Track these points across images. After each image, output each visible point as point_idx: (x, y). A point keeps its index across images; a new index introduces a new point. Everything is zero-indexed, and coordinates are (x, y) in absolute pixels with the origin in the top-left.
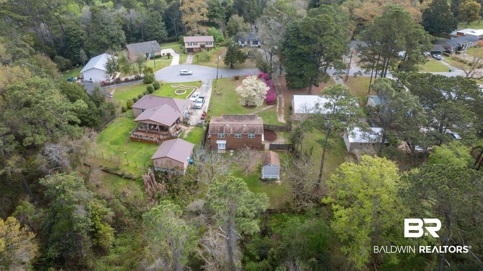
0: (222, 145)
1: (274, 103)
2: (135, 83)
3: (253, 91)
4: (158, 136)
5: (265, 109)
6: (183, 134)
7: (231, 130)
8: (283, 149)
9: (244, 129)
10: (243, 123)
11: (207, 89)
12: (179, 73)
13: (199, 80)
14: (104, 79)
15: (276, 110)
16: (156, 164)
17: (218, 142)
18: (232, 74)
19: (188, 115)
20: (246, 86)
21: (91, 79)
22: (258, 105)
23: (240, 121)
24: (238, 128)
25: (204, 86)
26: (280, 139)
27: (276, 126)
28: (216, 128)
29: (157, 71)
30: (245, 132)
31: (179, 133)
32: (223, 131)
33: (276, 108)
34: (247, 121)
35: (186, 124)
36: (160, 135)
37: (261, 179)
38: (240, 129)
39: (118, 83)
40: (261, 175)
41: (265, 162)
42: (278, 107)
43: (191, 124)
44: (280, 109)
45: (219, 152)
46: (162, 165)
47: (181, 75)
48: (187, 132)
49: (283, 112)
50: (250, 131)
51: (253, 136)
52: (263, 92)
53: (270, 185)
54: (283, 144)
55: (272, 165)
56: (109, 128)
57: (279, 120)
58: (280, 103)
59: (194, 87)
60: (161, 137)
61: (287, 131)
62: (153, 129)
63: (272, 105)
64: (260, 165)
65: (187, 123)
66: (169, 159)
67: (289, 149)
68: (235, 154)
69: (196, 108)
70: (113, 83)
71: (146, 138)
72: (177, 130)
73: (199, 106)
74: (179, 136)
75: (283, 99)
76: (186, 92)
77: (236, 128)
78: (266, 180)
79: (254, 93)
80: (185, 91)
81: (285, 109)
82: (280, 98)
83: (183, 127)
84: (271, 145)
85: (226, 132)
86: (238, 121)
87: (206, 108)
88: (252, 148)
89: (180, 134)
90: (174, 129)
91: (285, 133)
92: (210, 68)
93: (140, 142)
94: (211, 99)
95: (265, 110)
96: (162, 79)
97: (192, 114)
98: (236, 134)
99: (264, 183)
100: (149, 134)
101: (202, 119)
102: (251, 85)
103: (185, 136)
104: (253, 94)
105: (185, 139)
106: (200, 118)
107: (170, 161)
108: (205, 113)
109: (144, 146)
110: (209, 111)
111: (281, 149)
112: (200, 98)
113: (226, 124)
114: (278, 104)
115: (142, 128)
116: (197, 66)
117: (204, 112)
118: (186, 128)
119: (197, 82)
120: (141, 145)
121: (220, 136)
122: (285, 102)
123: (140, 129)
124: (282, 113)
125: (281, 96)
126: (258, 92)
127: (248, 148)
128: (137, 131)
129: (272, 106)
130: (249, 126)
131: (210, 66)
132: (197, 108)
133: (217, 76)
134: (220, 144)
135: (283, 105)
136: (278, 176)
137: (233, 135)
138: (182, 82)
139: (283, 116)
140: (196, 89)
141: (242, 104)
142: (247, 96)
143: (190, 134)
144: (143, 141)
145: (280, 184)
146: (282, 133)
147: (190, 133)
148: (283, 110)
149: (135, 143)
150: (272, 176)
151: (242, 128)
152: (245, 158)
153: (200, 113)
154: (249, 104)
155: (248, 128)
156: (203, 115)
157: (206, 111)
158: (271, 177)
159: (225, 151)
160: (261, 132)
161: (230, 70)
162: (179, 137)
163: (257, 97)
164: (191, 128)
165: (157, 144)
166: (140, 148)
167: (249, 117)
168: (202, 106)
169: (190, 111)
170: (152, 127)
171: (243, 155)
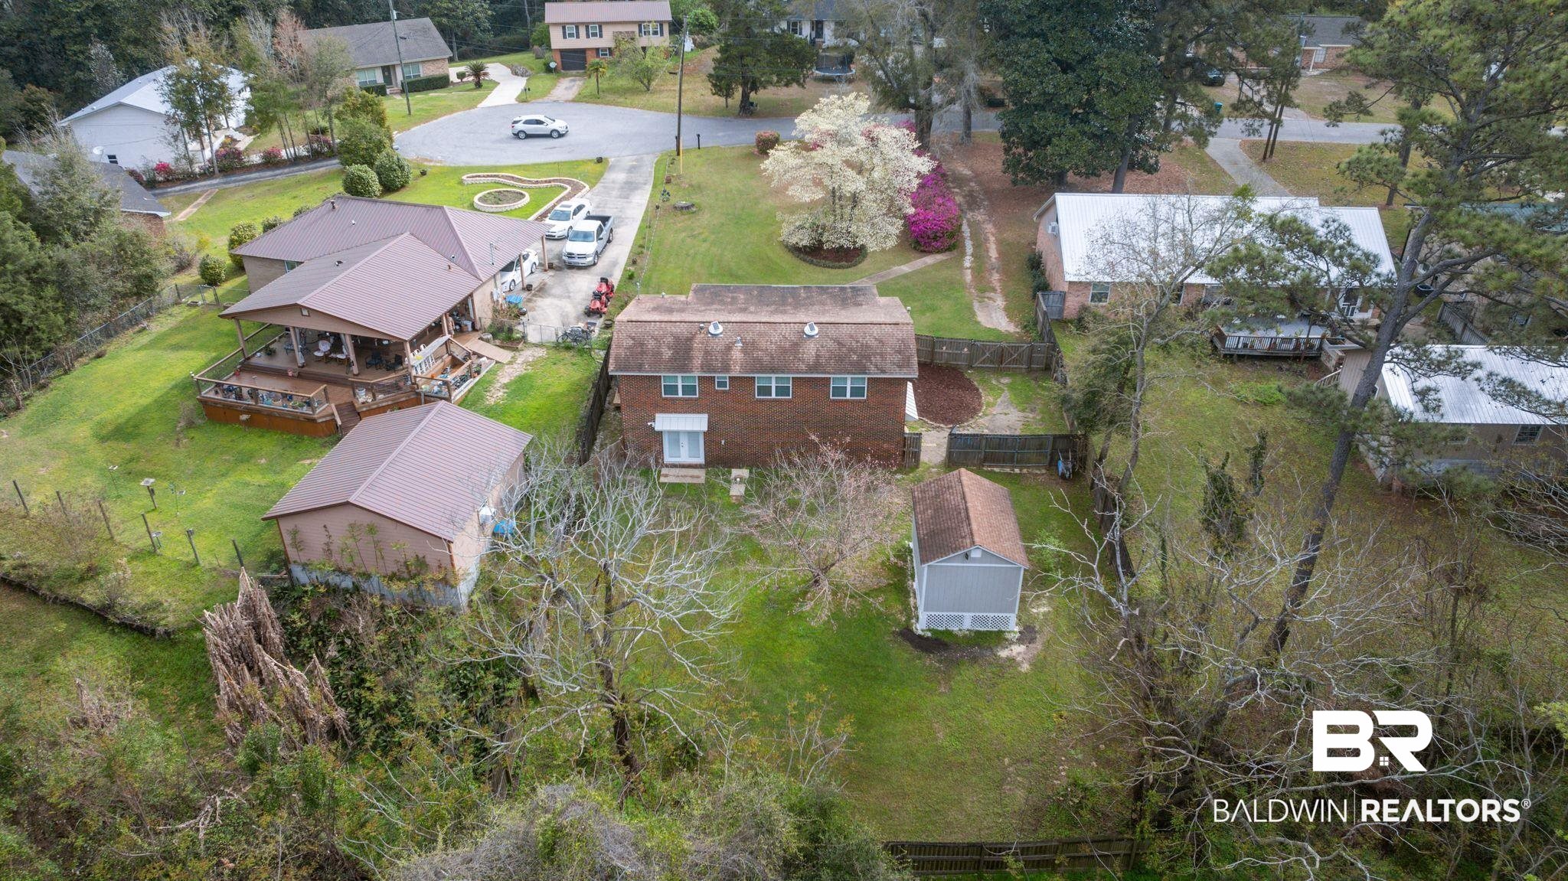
0: (684, 441)
1: (948, 242)
2: (303, 172)
3: (851, 173)
4: (341, 395)
5: (906, 268)
6: (486, 385)
7: (737, 354)
8: (1021, 462)
9: (810, 351)
10: (801, 317)
11: (630, 187)
12: (510, 133)
13: (595, 157)
14: (166, 155)
15: (962, 274)
16: (298, 545)
17: (663, 422)
18: (747, 134)
19: (525, 295)
20: (816, 146)
21: (112, 157)
22: (872, 247)
23: (784, 312)
24: (771, 342)
25: (618, 177)
26: (996, 410)
27: (972, 345)
28: (651, 344)
29: (416, 124)
30: (815, 367)
31: (464, 379)
32: (690, 358)
33: (962, 268)
34: (824, 313)
35: (506, 335)
36: (354, 386)
37: (907, 634)
38: (783, 351)
39: (233, 174)
40: (911, 613)
41: (932, 534)
42: (968, 261)
43: (533, 337)
44: (979, 271)
45: (670, 477)
46: (328, 552)
47: (517, 135)
48: (505, 377)
49: (997, 285)
50: (840, 359)
51: (856, 391)
52: (897, 182)
53: (967, 674)
54: (1017, 433)
55: (976, 554)
56: (112, 358)
57: (982, 317)
58: (980, 245)
59: (569, 183)
60: (363, 397)
61: (1030, 370)
62: (327, 359)
63: (939, 251)
64: (904, 554)
65: (510, 330)
66: (366, 519)
67: (1052, 464)
68: (758, 489)
69: (570, 265)
70: (207, 174)
71: (278, 405)
72: (456, 363)
73: (584, 256)
74: (458, 394)
75: (989, 228)
76: (527, 199)
77: (763, 344)
78: (937, 644)
79: (854, 184)
80: (522, 196)
81: (1005, 271)
82: (975, 226)
83: (491, 352)
84: (953, 437)
85: (707, 366)
86: (772, 313)
87: (614, 264)
88: (855, 454)
89: (470, 383)
90: (438, 357)
91: (1018, 379)
92: (649, 116)
93: (247, 423)
94: (646, 225)
95: (906, 276)
96: (426, 153)
97: (542, 290)
98: (760, 379)
99: (930, 661)
100: (305, 383)
101: (590, 313)
102: (840, 139)
103: (496, 396)
104: (849, 188)
105: (491, 412)
106: (581, 309)
107: (372, 530)
108: (610, 288)
109: (266, 445)
110: (631, 277)
111: (1010, 460)
112: (589, 217)
113: (702, 326)
114: (969, 248)
115: (270, 353)
116: (594, 106)
117: (604, 280)
118: (504, 355)
119: (585, 162)
120: (251, 442)
121: (672, 389)
122: (1000, 242)
123: (260, 359)
124: (994, 290)
125: (979, 216)
126: (876, 175)
127: (832, 455)
128: (247, 367)
129: (939, 257)
130: (832, 331)
131: (650, 109)
132: (571, 267)
133: (678, 138)
134: (678, 433)
135: (993, 253)
136: (1013, 618)
137: (742, 383)
138: (517, 162)
139: (1000, 302)
140: (577, 189)
141: (793, 240)
142: (819, 195)
143: (521, 386)
144: (262, 421)
145: (1025, 667)
146: (1006, 380)
147: (521, 379)
148: (996, 276)
149: (225, 429)
150: (975, 620)
151: (796, 346)
152: (812, 511)
153: (584, 285)
154: (831, 241)
155: (831, 344)
156: (597, 296)
157: (615, 280)
158: (966, 623)
159: (701, 474)
160: (904, 364)
161: (740, 121)
162: (463, 403)
163: (871, 204)
164: (527, 354)
165: (331, 433)
166: (245, 458)
167: (833, 296)
168: (597, 254)
169: (536, 280)
170: (324, 347)
171: (805, 494)
